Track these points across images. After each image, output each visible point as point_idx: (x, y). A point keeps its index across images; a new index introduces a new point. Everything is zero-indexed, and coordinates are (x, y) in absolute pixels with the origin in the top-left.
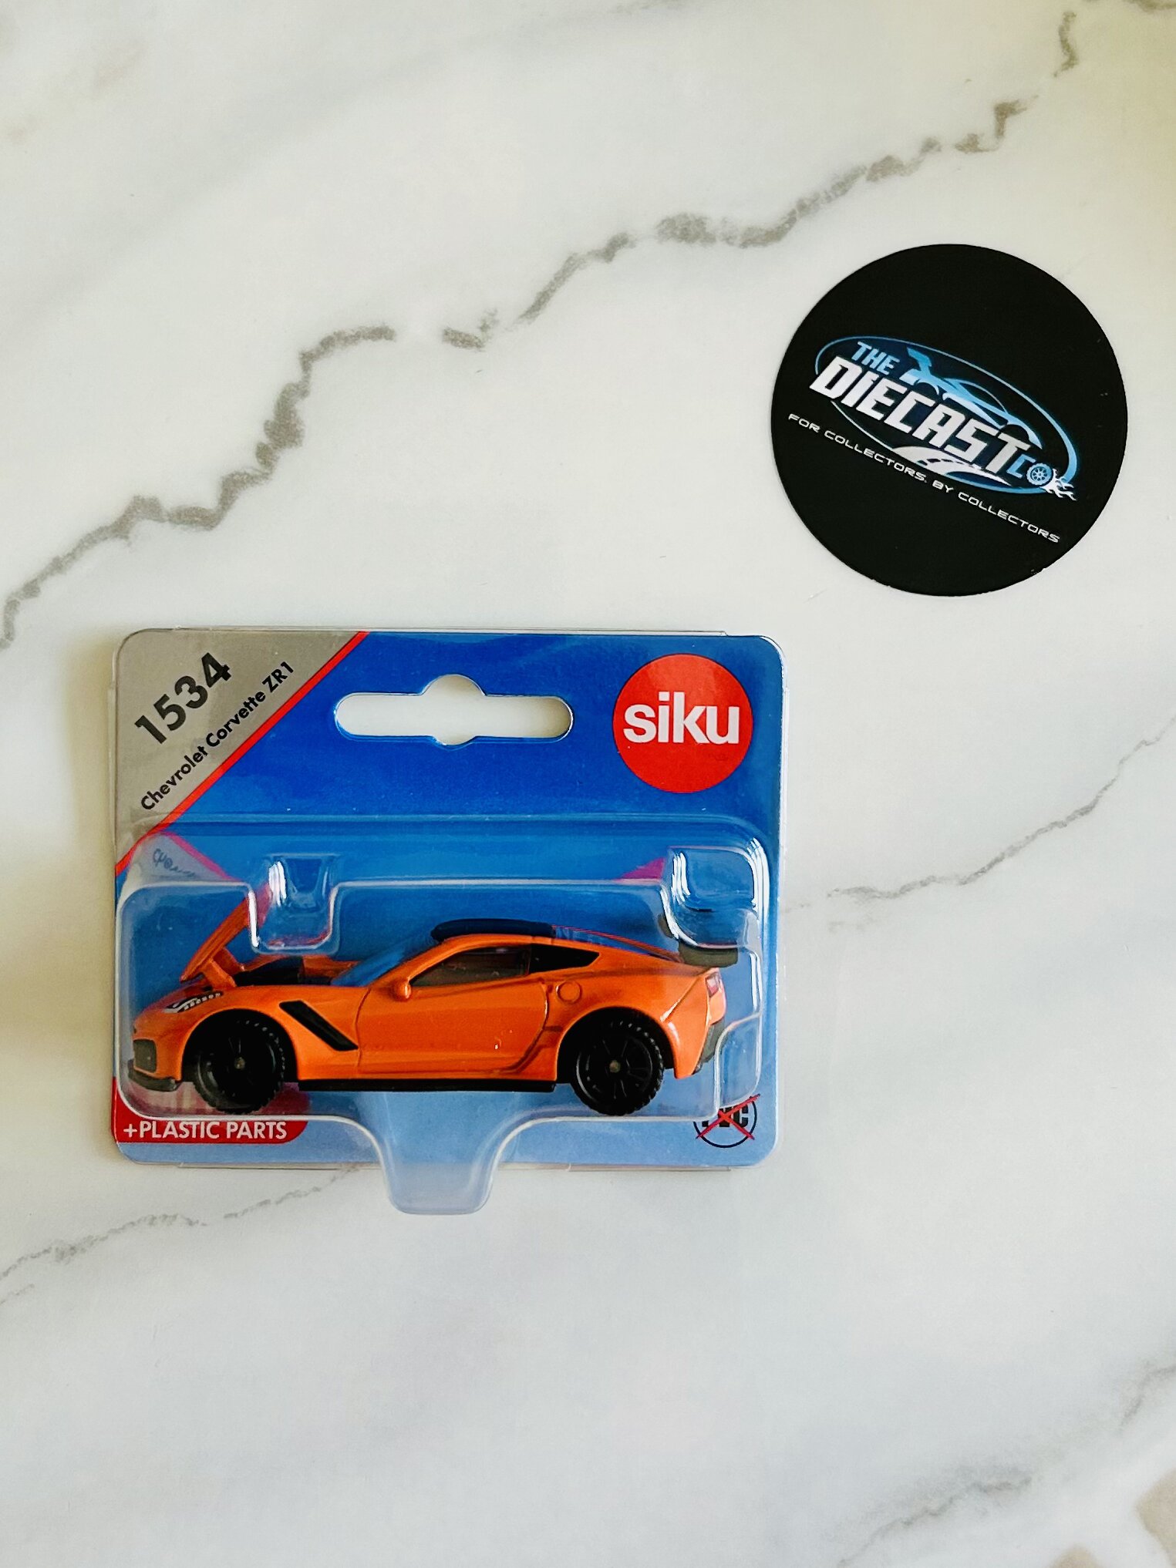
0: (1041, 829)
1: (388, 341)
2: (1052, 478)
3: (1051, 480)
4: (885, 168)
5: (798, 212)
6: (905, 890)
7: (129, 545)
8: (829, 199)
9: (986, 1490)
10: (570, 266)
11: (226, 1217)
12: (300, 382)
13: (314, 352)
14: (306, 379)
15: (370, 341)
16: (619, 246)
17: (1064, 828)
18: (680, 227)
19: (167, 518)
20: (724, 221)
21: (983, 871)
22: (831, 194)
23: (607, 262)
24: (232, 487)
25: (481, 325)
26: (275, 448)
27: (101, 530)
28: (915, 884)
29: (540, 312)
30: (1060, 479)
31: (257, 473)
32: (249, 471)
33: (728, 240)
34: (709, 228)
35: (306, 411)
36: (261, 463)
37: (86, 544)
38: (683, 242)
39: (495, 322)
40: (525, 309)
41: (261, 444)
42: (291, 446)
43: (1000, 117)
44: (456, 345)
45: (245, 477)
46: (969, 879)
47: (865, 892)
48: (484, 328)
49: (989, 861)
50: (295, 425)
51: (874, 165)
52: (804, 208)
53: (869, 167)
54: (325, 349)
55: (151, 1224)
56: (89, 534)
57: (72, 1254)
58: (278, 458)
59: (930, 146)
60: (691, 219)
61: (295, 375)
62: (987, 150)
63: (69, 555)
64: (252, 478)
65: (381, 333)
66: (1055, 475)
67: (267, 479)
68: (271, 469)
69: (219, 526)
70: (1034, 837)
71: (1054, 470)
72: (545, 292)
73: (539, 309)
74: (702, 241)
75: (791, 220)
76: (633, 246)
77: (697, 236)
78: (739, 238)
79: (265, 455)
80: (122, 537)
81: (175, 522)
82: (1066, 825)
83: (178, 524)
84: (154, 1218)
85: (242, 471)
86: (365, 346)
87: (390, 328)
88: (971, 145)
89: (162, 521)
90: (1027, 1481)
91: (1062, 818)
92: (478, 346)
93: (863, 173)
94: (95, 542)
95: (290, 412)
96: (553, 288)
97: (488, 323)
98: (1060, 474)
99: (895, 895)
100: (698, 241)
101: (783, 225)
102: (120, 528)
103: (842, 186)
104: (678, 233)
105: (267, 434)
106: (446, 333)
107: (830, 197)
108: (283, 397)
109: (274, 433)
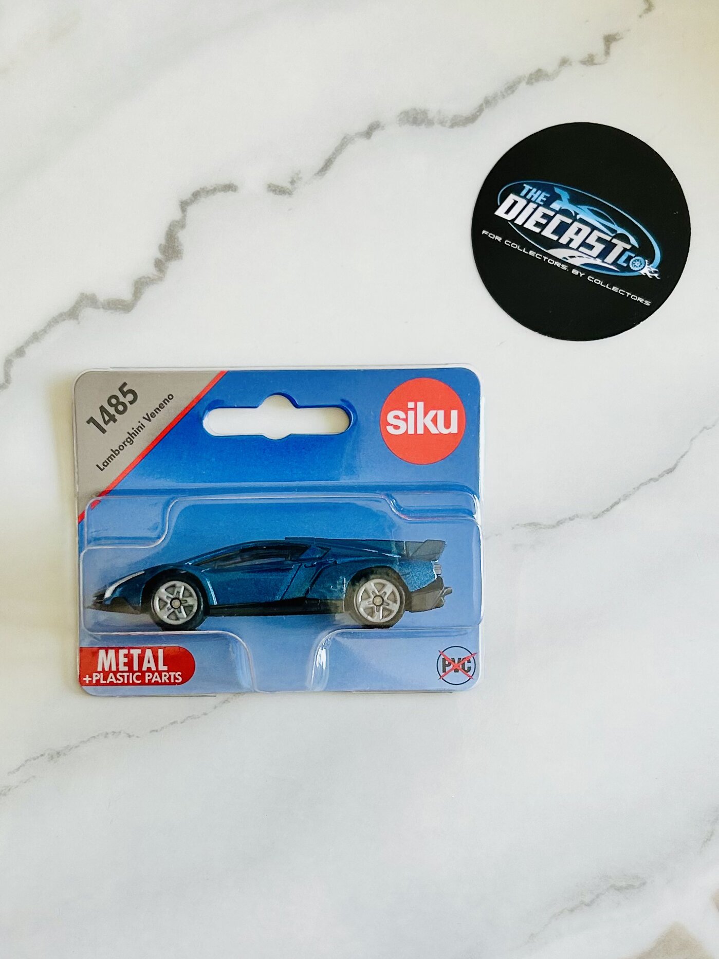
0: (643, 483)
1: (233, 193)
2: (645, 265)
3: (644, 267)
4: (538, 76)
5: (484, 105)
6: (560, 523)
7: (79, 323)
8: (504, 97)
9: (619, 889)
10: (345, 142)
11: (151, 732)
12: (180, 219)
13: (189, 201)
14: (184, 217)
15: (223, 192)
16: (375, 129)
17: (657, 482)
18: (412, 117)
19: (101, 306)
20: (439, 112)
21: (608, 510)
22: (505, 94)
23: (367, 139)
24: (140, 286)
25: (290, 180)
26: (166, 261)
27: (61, 315)
28: (566, 519)
29: (327, 171)
30: (650, 266)
31: (156, 277)
32: (151, 276)
33: (442, 123)
34: (431, 115)
35: (183, 236)
36: (158, 271)
37: (52, 323)
38: (414, 127)
39: (300, 179)
40: (318, 170)
41: (158, 259)
42: (176, 260)
43: (607, 43)
44: (276, 194)
45: (148, 280)
46: (599, 515)
47: (534, 525)
48: (292, 182)
49: (611, 505)
50: (178, 246)
51: (531, 75)
52: (488, 102)
53: (527, 76)
54: (195, 198)
55: (106, 737)
56: (54, 318)
57: (58, 757)
58: (168, 267)
59: (564, 62)
60: (419, 111)
61: (177, 215)
62: (600, 64)
63: (43, 330)
64: (153, 280)
65: (230, 188)
66: (647, 264)
67: (161, 280)
68: (164, 275)
69: (133, 311)
70: (638, 488)
71: (646, 261)
72: (330, 159)
73: (326, 170)
74: (425, 125)
75: (480, 110)
76: (383, 128)
77: (422, 122)
78: (449, 121)
79: (160, 265)
80: (74, 319)
81: (106, 309)
82: (658, 480)
83: (108, 310)
84: (107, 734)
85: (146, 276)
86: (220, 196)
87: (235, 184)
88: (590, 61)
89: (99, 308)
90: (644, 884)
91: (656, 476)
92: (289, 194)
93: (524, 80)
94: (58, 322)
95: (175, 239)
96: (334, 156)
97: (295, 179)
98: (651, 263)
99: (554, 527)
100: (424, 125)
101: (476, 113)
102: (73, 314)
103: (511, 88)
104: (411, 120)
105: (161, 252)
106: (269, 186)
107: (503, 95)
108: (170, 229)
109: (164, 252)
